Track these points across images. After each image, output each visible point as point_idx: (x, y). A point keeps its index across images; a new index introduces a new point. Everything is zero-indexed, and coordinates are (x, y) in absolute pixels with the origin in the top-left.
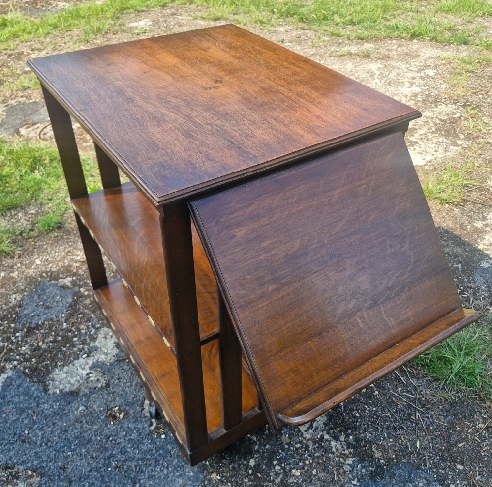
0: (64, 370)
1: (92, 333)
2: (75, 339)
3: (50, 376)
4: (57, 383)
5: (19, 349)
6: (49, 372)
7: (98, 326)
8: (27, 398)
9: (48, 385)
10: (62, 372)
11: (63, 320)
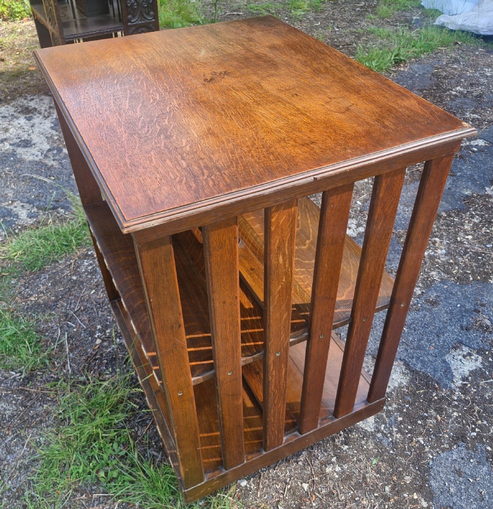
0: (397, 383)
1: (383, 426)
2: (400, 419)
3: (408, 378)
4: (398, 370)
5: (460, 414)
6: (412, 381)
7: (379, 435)
8: (421, 358)
9: (406, 369)
10: (399, 381)
11: (427, 449)
